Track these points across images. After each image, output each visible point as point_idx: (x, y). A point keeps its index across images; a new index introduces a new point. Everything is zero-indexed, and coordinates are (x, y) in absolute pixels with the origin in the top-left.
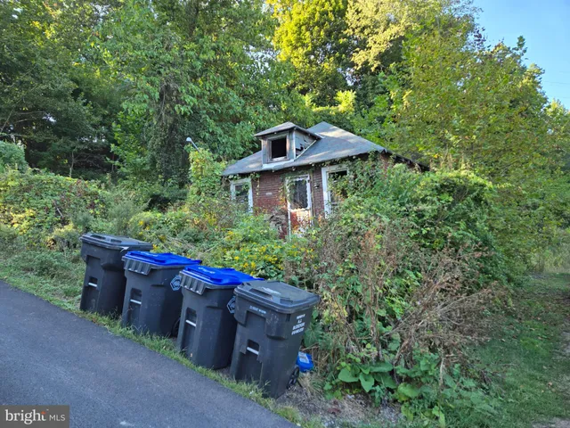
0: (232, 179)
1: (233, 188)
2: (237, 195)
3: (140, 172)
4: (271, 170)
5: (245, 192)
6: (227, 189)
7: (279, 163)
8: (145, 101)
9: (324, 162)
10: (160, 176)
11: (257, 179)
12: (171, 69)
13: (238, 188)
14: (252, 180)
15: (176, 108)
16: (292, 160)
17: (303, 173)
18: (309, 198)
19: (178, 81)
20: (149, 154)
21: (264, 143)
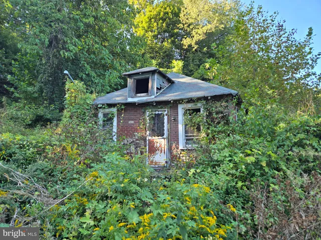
0: (100, 108)
1: (100, 115)
2: (104, 121)
3: (30, 98)
4: (135, 103)
5: (111, 119)
6: (96, 115)
7: (141, 98)
8: (36, 45)
9: (182, 100)
10: (45, 102)
11: (122, 109)
12: (60, 24)
13: (105, 115)
14: (118, 110)
15: (61, 53)
16: (153, 97)
17: (161, 108)
18: (166, 128)
19: (64, 33)
20: (38, 85)
21: (130, 81)
